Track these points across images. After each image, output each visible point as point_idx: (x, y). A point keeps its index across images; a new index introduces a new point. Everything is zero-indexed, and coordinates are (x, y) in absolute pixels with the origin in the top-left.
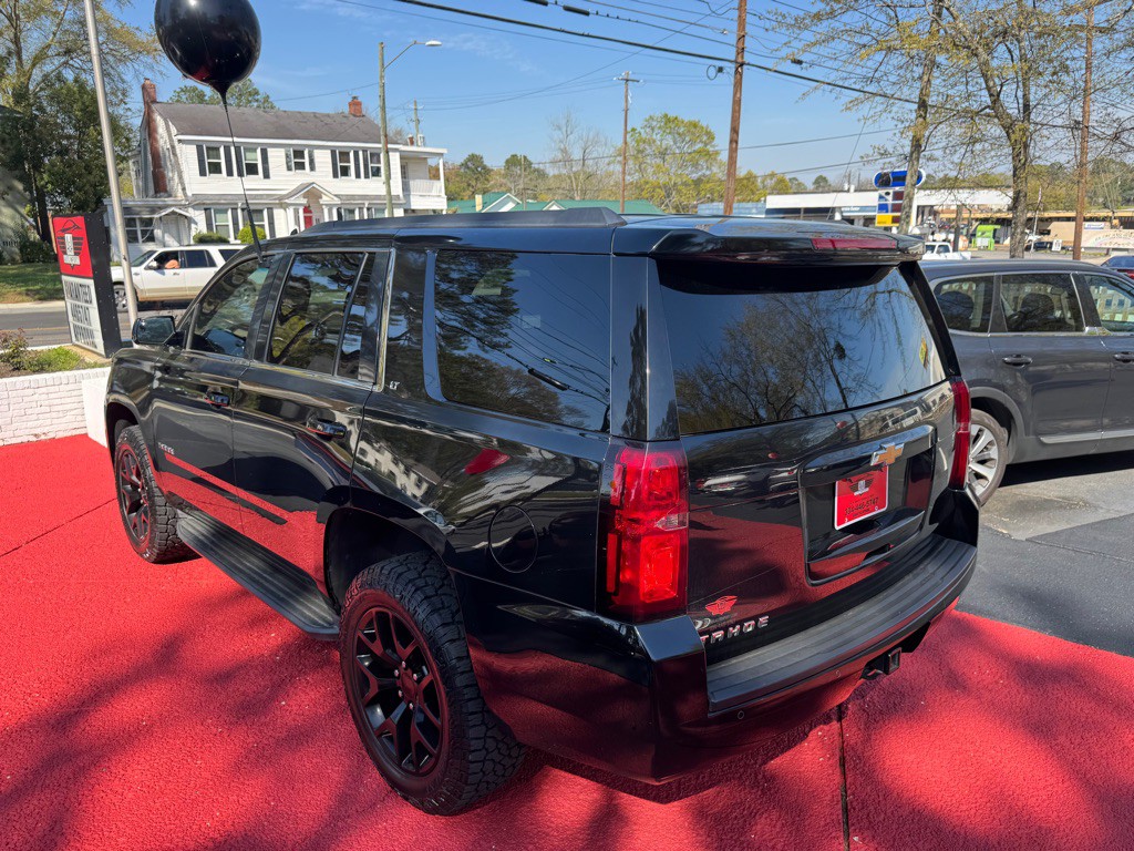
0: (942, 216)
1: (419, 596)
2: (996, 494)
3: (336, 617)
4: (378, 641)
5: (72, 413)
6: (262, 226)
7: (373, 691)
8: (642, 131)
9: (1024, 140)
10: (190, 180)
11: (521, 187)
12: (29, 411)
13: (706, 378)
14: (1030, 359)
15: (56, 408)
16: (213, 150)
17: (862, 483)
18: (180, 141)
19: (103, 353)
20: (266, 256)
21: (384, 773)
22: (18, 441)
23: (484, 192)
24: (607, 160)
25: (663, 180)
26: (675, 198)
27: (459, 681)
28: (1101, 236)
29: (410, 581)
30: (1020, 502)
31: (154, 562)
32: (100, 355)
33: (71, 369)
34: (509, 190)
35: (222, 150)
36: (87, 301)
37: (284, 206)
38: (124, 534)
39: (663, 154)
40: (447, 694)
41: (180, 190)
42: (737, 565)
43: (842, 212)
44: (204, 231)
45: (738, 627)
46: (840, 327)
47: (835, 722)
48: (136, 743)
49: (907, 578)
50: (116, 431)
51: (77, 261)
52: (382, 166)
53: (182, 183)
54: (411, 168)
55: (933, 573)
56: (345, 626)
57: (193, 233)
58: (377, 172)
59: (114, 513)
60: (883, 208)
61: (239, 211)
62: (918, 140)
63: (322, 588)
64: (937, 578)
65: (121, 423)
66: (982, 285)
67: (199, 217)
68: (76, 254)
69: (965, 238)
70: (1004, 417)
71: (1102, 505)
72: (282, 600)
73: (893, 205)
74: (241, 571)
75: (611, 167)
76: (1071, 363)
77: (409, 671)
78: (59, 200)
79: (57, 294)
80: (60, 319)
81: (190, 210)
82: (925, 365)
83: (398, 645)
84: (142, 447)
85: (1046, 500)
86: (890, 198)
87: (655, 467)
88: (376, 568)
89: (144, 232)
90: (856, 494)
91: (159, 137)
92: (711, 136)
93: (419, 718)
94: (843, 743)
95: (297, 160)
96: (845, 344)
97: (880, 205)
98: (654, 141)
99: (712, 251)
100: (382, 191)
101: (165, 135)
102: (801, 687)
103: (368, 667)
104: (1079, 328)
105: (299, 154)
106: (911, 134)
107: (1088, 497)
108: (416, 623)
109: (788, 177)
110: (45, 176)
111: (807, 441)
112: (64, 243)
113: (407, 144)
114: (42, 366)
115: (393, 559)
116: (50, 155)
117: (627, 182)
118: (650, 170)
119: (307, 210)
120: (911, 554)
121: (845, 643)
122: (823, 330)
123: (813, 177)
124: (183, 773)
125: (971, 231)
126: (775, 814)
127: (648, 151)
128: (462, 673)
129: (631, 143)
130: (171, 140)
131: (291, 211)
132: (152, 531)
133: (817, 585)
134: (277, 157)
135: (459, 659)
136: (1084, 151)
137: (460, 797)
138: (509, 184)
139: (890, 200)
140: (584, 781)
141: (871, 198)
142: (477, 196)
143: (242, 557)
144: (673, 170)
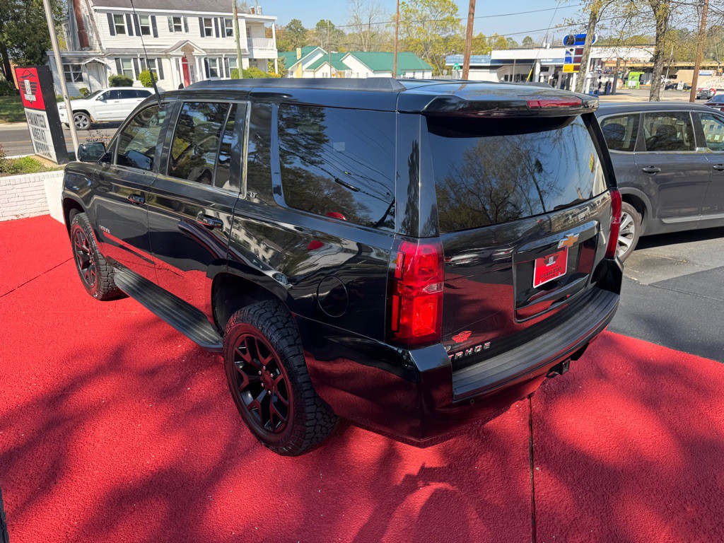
0: (606, 65)
1: (274, 328)
2: (632, 255)
3: (221, 338)
4: (248, 353)
5: (39, 201)
6: (155, 71)
7: (246, 383)
8: (409, 4)
9: (665, 16)
10: (104, 39)
11: (327, 42)
12: (11, 200)
13: (453, 187)
14: (659, 169)
15: (27, 198)
16: (119, 17)
17: (552, 258)
18: (95, 10)
19: (56, 161)
20: (164, 103)
21: (253, 431)
22: (6, 219)
23: (303, 46)
24: (385, 25)
25: (423, 38)
26: (431, 51)
27: (300, 379)
28: (710, 80)
29: (267, 319)
30: (646, 260)
31: (102, 300)
32: (54, 162)
33: (36, 172)
34: (319, 45)
35: (124, 17)
36: (42, 126)
37: (168, 57)
38: (80, 281)
39: (423, 21)
40: (292, 387)
41: (98, 46)
42: (472, 309)
43: (541, 63)
44: (115, 73)
45: (472, 349)
46: (539, 148)
47: (527, 399)
48: (99, 413)
49: (576, 315)
50: (70, 216)
51: (33, 98)
52: (234, 28)
53: (99, 41)
54: (253, 30)
55: (592, 312)
56: (226, 343)
57: (109, 75)
58: (230, 33)
59: (72, 268)
60: (568, 60)
61: (139, 60)
62: (595, 15)
63: (210, 320)
64: (594, 316)
65: (73, 211)
66: (632, 121)
67: (112, 64)
68: (33, 94)
69: (621, 81)
70: (640, 206)
71: (697, 261)
72: (185, 326)
73: (575, 58)
74: (158, 307)
75: (388, 29)
76: (684, 171)
77: (268, 372)
78: (16, 52)
79: (21, 118)
80: (25, 135)
81: (105, 59)
82: (592, 171)
83: (261, 357)
84: (89, 227)
85: (662, 259)
86: (573, 53)
87: (423, 254)
88: (246, 309)
89: (75, 75)
90: (547, 265)
91: (81, 7)
92: (455, 8)
93: (275, 399)
94: (531, 411)
95: (176, 25)
96: (542, 161)
97: (566, 58)
98: (417, 11)
99: (462, 109)
100: (235, 46)
101: (85, 6)
102: (509, 384)
103: (242, 369)
104: (692, 148)
105: (177, 20)
106: (590, 10)
107: (689, 257)
108: (272, 344)
109: (505, 38)
110: (5, 35)
111: (519, 231)
112: (24, 86)
113: (250, 13)
114: (16, 170)
115: (256, 305)
116: (8, 20)
117: (399, 40)
118: (414, 32)
119: (184, 59)
120: (579, 301)
121: (537, 357)
122: (528, 151)
123: (523, 38)
124: (130, 432)
125: (625, 76)
126: (489, 455)
127: (413, 18)
128: (301, 375)
129: (402, 13)
130: (90, 10)
131: (173, 60)
132: (98, 281)
133: (521, 322)
134: (162, 22)
135: (300, 366)
136: (703, 23)
137: (301, 447)
138: (319, 41)
139: (573, 55)
140: (375, 435)
141: (561, 53)
142: (297, 49)
143: (159, 299)
144: (430, 32)
